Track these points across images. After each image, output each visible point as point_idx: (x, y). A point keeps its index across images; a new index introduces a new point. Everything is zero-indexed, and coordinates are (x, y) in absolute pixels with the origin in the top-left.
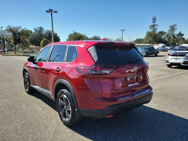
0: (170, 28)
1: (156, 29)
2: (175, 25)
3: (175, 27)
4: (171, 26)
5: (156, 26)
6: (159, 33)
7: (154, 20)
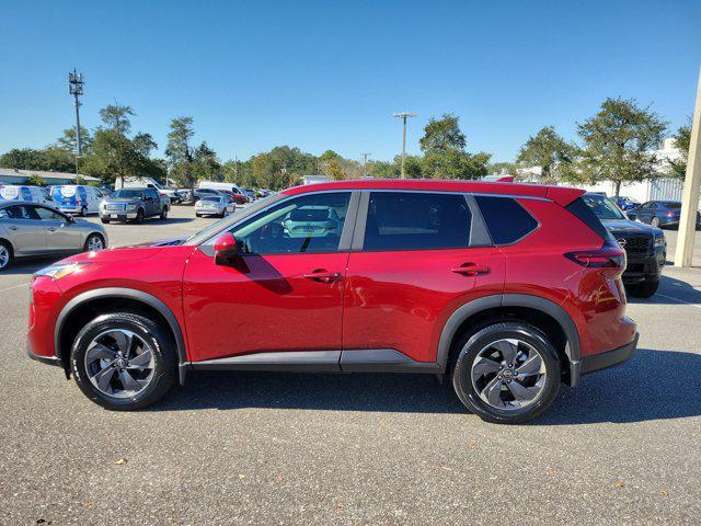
0: (172, 126)
1: (124, 122)
2: (187, 120)
3: (188, 127)
4: (177, 122)
5: (126, 114)
6: (138, 138)
7: (74, 86)
